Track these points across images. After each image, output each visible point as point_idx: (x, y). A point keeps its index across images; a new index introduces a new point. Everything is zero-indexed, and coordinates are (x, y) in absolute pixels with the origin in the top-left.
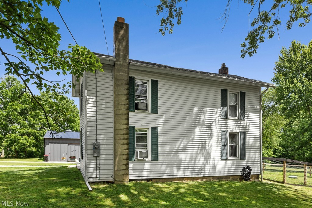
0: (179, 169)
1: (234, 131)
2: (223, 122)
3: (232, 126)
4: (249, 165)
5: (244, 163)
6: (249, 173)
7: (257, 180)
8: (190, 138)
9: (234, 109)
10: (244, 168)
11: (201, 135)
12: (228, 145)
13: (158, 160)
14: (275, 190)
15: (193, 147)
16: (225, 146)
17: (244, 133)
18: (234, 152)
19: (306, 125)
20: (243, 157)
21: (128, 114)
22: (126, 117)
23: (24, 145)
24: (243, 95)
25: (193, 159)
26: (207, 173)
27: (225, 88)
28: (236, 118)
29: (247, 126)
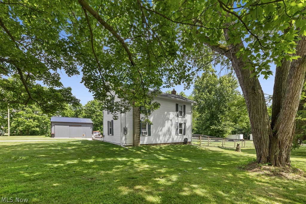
0: (159, 140)
1: (181, 122)
2: (176, 118)
3: (180, 120)
4: (187, 137)
5: (185, 137)
6: (187, 141)
7: (190, 144)
8: (163, 125)
9: (181, 112)
10: (185, 139)
11: (168, 124)
12: (179, 129)
13: (150, 136)
14: (198, 148)
15: (165, 129)
16: (177, 129)
17: (185, 123)
18: (181, 132)
19: (208, 118)
20: (184, 134)
21: (140, 115)
22: (138, 116)
23: (29, 126)
24: (185, 106)
25: (165, 135)
26: (170, 141)
27: (177, 103)
28: (182, 117)
29: (185, 121)
